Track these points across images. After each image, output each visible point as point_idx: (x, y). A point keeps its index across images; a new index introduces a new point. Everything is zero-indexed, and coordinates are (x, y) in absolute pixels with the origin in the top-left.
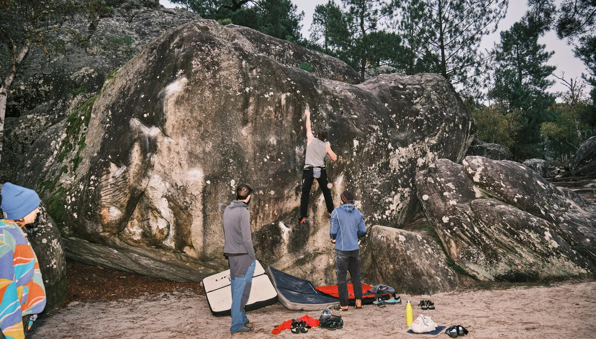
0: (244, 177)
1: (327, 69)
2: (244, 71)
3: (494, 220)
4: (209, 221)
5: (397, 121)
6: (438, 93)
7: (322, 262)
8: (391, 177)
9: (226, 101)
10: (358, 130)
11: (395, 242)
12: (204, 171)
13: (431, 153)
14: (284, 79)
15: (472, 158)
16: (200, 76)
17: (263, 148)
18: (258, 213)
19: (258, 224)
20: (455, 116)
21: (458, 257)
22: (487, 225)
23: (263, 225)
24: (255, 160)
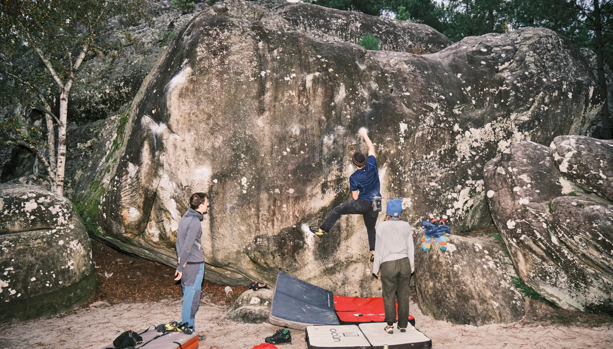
0: (259, 174)
1: (403, 39)
2: (261, 52)
3: (578, 227)
4: (216, 224)
5: (473, 95)
6: (537, 53)
7: (356, 273)
8: (457, 166)
9: (237, 89)
10: (407, 110)
11: (440, 252)
12: (213, 168)
13: (520, 133)
14: (312, 57)
15: (563, 139)
16: (206, 64)
17: (282, 139)
18: (274, 214)
19: (275, 227)
20: (561, 81)
21: (528, 276)
22: (568, 234)
23: (282, 228)
24: (272, 154)
